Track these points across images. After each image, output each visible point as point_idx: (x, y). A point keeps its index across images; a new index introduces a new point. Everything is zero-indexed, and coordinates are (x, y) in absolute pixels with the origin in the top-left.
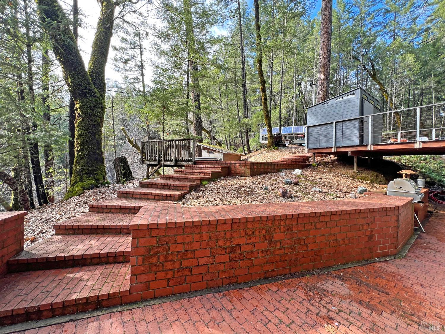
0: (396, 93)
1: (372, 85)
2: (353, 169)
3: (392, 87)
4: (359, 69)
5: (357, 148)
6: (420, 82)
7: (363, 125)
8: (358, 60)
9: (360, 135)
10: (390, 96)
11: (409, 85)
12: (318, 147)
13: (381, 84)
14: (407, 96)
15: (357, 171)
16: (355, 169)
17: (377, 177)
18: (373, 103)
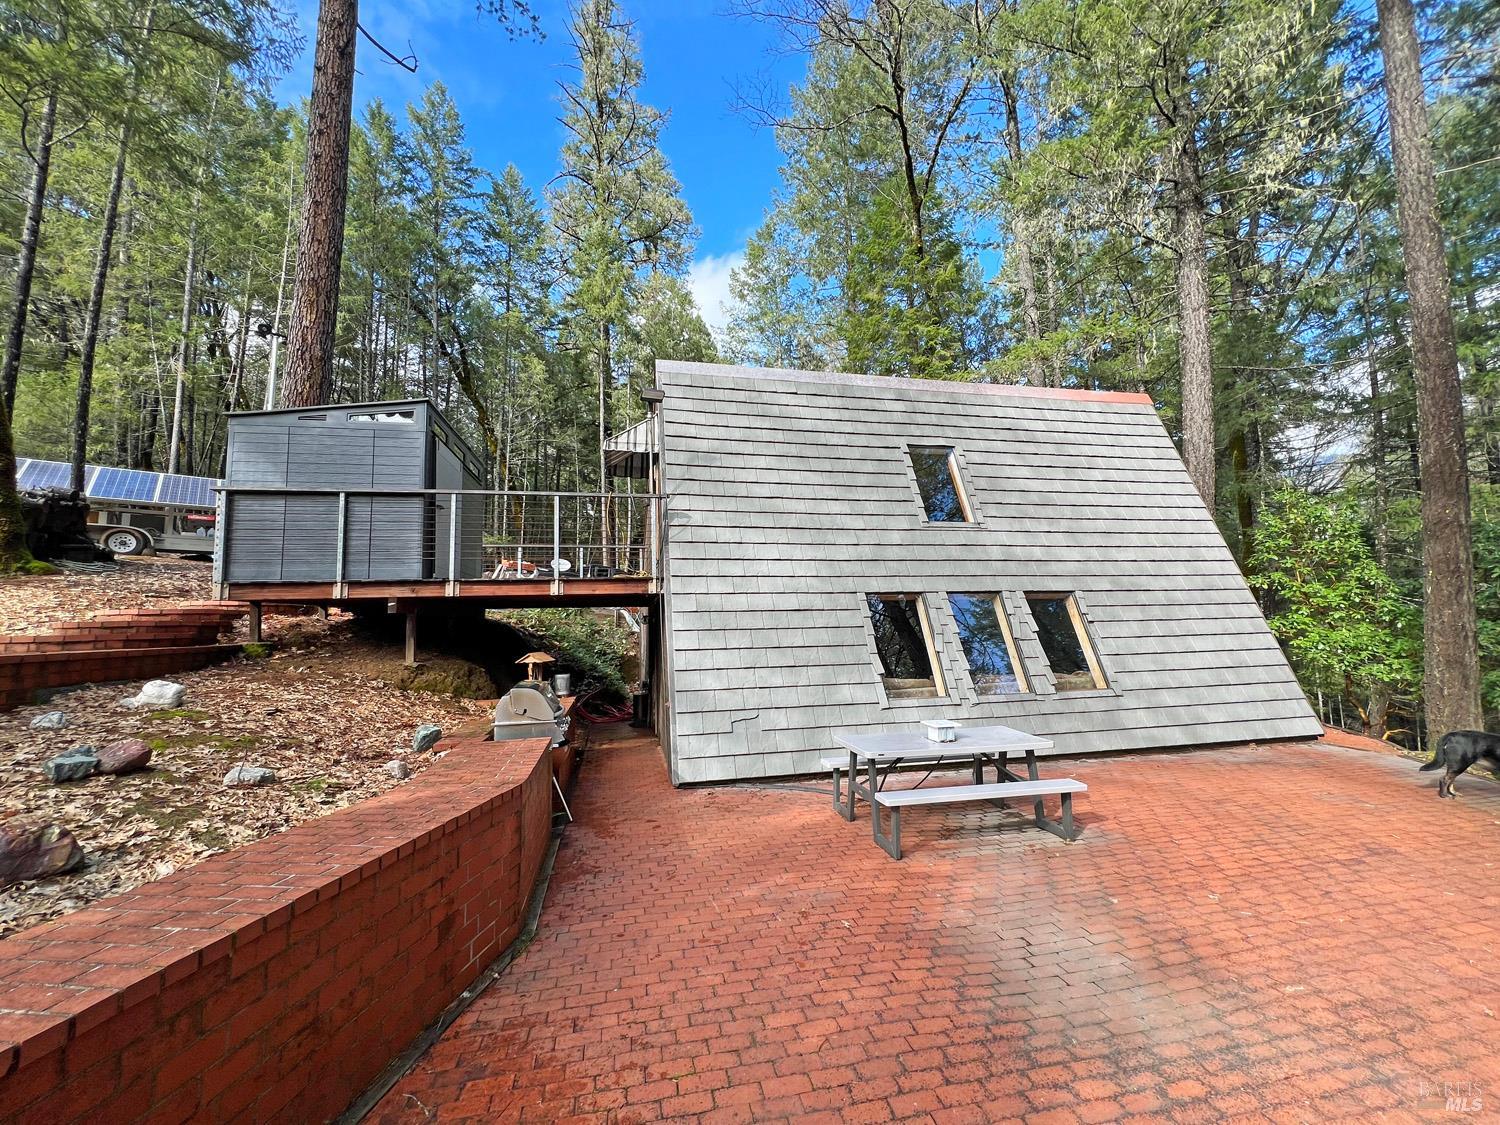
0: (512, 441)
1: (460, 401)
2: (404, 658)
3: (504, 425)
4: (430, 347)
5: (417, 588)
6: (555, 430)
7: (433, 518)
8: (425, 317)
9: (425, 547)
10: (500, 446)
11: (536, 430)
12: (277, 579)
13: (482, 407)
14: (534, 454)
15: (415, 665)
16: (410, 660)
17: (469, 676)
18: (461, 456)
